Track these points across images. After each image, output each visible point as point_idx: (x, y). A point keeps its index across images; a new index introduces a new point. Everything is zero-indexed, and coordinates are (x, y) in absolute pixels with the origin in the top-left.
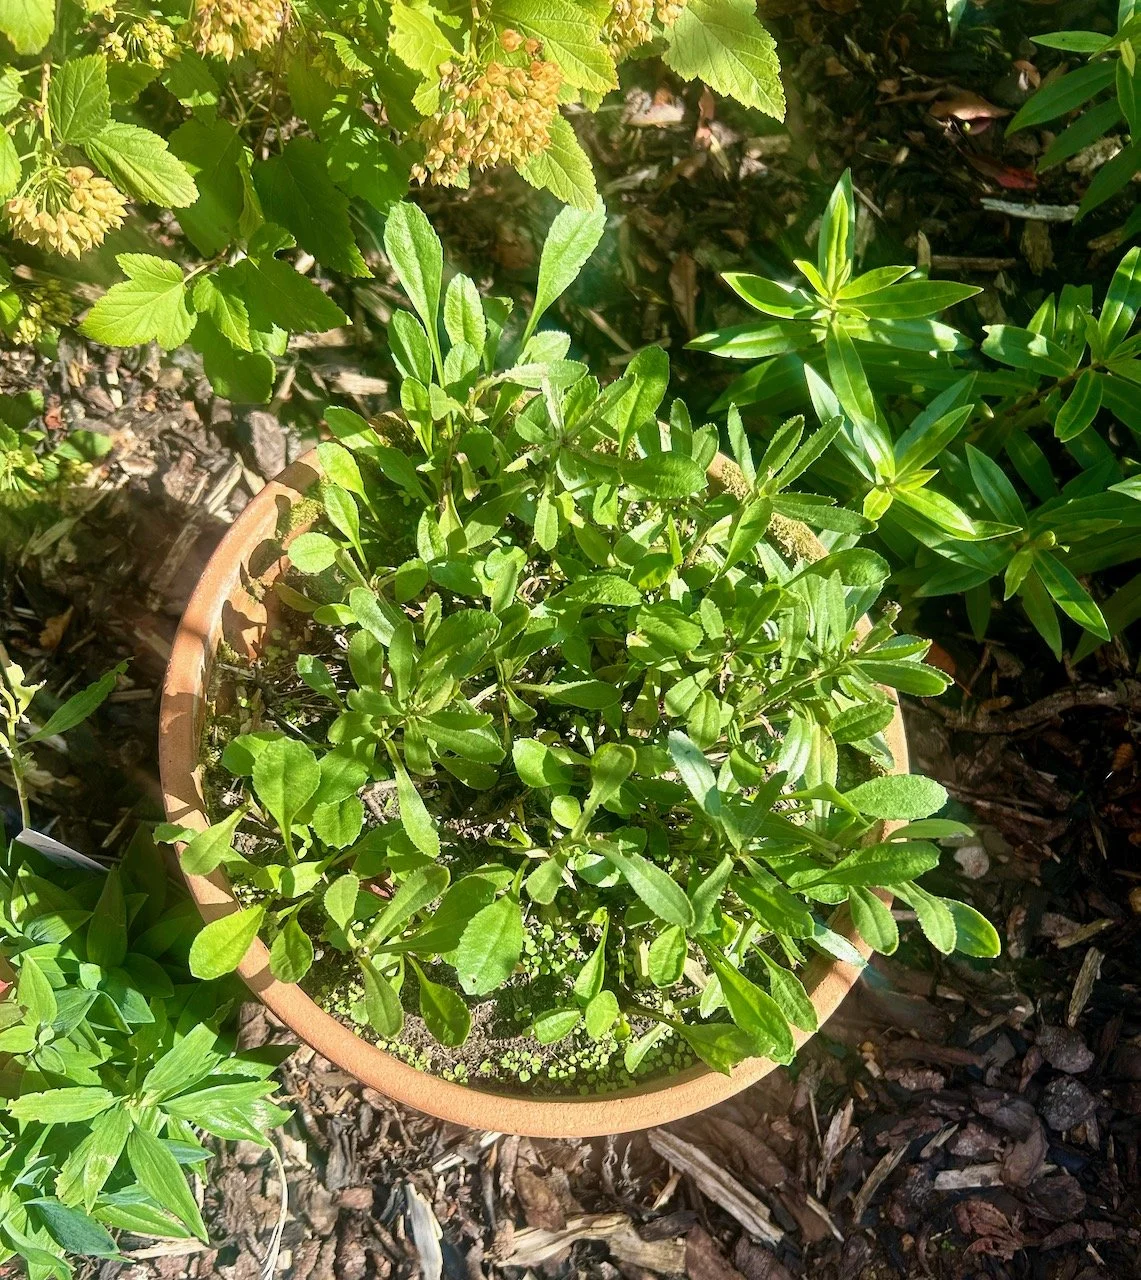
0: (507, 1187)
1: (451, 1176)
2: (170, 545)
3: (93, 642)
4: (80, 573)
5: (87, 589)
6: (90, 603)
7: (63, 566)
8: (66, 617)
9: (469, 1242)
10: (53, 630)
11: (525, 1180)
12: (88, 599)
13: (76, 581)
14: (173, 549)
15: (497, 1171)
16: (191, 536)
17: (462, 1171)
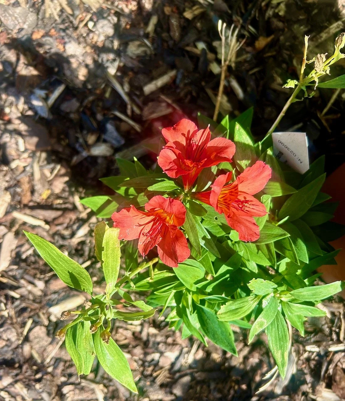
0: (331, 371)
1: (310, 354)
2: (326, 27)
3: (274, 57)
4: (283, 22)
5: (283, 30)
6: (282, 38)
7: (276, 15)
8: (269, 39)
9: (304, 382)
10: (262, 42)
11: (339, 372)
12: (281, 35)
13: (280, 24)
14: (327, 30)
15: (330, 362)
16: (338, 27)
17: (315, 354)
